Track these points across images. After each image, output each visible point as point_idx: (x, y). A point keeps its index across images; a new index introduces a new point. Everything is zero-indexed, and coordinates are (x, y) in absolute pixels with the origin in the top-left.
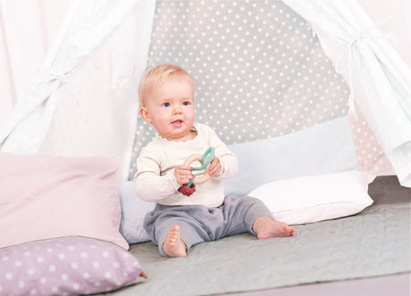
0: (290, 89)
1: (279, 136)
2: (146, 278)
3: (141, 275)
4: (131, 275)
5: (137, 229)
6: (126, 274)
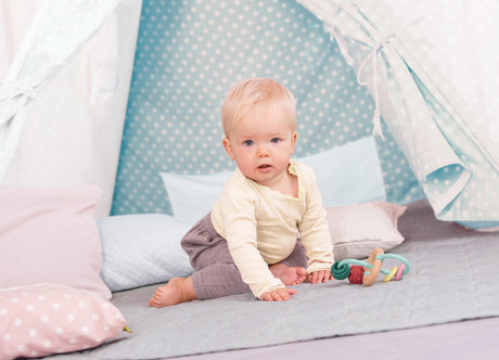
2: (130, 332)
3: (125, 330)
4: (112, 329)
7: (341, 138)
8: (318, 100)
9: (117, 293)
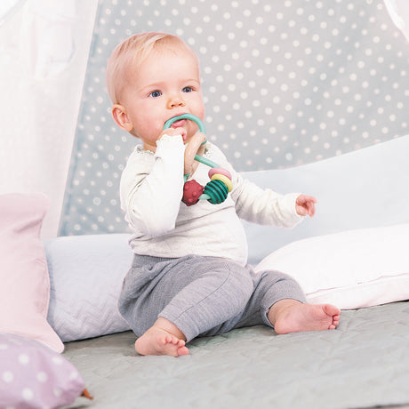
0: (334, 83)
1: (315, 160)
2: (91, 398)
3: (84, 394)
4: (65, 394)
5: (77, 317)
6: (57, 393)
7: (385, 130)
8: (353, 77)
9: (72, 343)
